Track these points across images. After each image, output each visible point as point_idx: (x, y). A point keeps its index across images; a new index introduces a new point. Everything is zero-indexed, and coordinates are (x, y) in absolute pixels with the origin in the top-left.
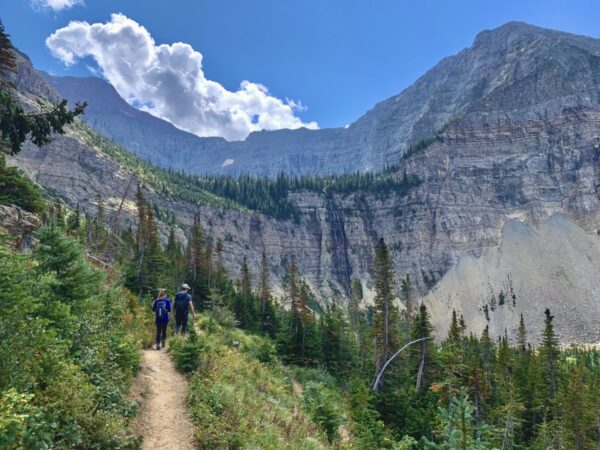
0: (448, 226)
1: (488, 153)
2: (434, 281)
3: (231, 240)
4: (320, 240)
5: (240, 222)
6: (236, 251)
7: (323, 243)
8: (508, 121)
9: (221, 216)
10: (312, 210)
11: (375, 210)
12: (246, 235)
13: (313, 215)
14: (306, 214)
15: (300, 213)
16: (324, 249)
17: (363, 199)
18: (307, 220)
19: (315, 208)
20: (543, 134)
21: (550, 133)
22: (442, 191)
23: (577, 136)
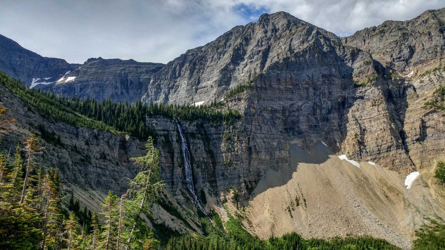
0: (257, 148)
1: (280, 99)
2: (252, 189)
3: (105, 158)
4: (172, 157)
5: (111, 142)
6: (110, 168)
7: (175, 159)
8: (291, 78)
9: (96, 137)
10: (166, 132)
11: (211, 135)
12: (116, 153)
13: (166, 136)
14: (161, 135)
15: (157, 135)
16: (176, 165)
17: (202, 126)
18: (163, 141)
19: (168, 131)
20: (311, 89)
21: (314, 89)
22: (253, 123)
23: (330, 93)
